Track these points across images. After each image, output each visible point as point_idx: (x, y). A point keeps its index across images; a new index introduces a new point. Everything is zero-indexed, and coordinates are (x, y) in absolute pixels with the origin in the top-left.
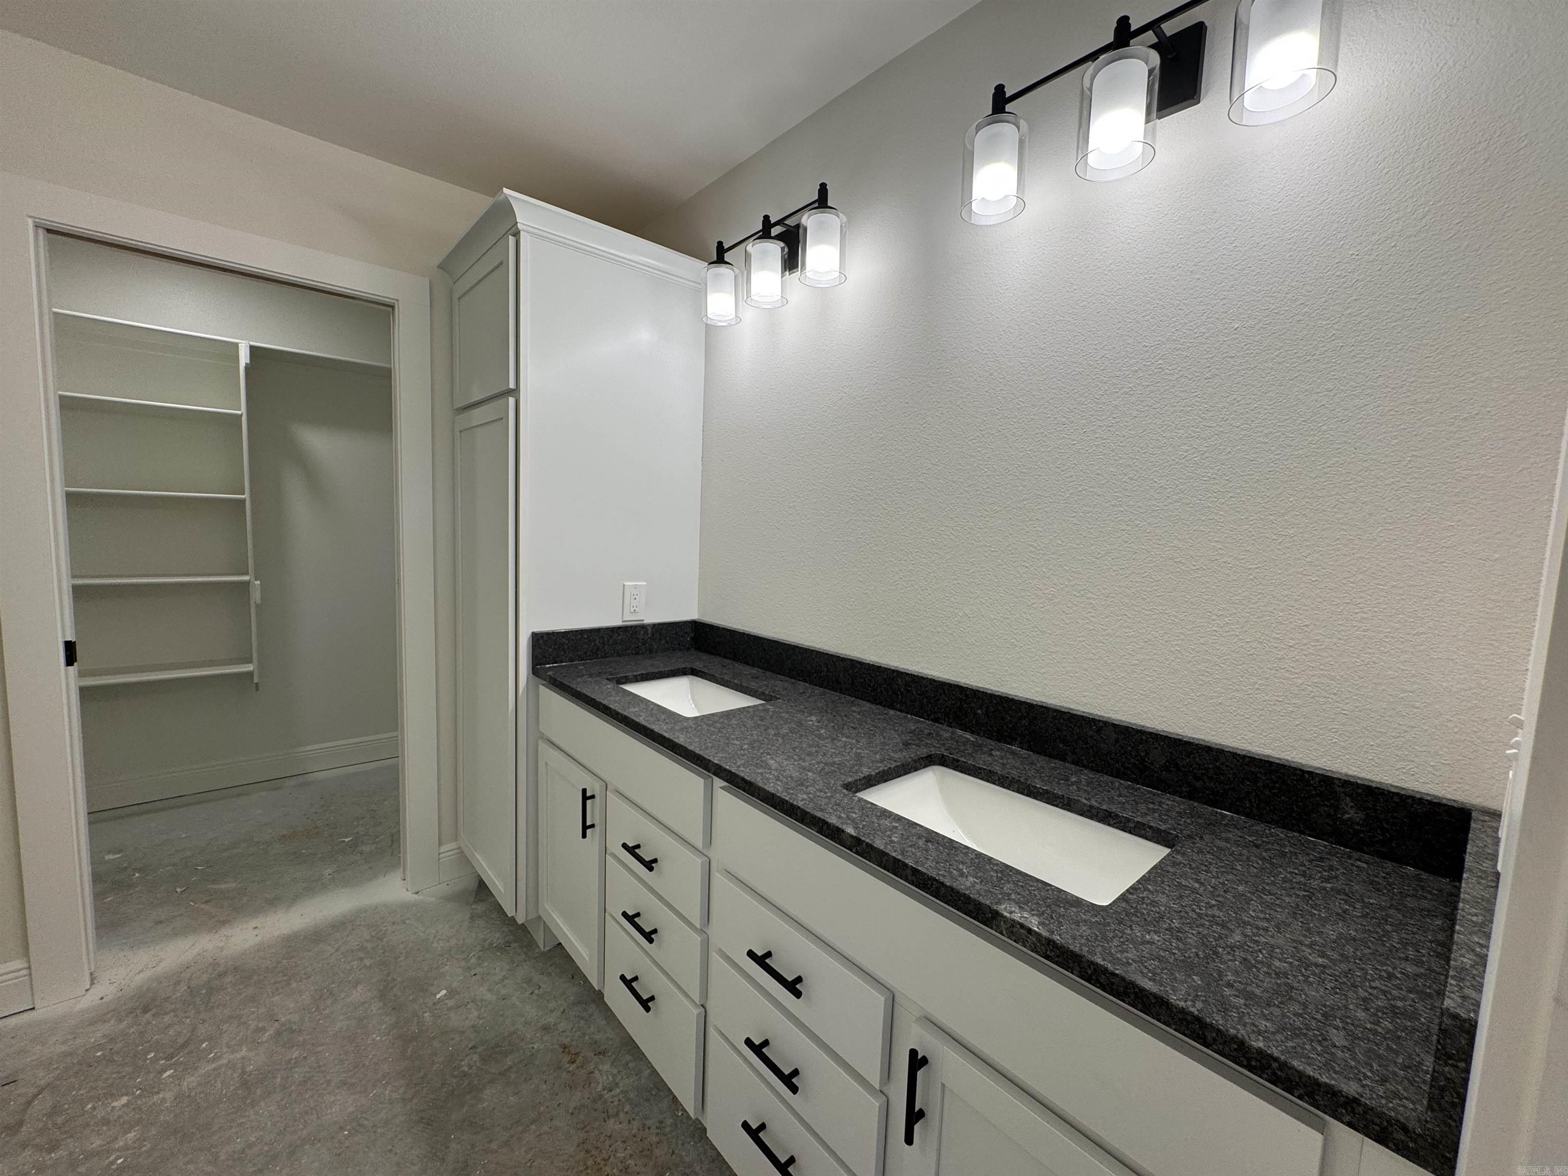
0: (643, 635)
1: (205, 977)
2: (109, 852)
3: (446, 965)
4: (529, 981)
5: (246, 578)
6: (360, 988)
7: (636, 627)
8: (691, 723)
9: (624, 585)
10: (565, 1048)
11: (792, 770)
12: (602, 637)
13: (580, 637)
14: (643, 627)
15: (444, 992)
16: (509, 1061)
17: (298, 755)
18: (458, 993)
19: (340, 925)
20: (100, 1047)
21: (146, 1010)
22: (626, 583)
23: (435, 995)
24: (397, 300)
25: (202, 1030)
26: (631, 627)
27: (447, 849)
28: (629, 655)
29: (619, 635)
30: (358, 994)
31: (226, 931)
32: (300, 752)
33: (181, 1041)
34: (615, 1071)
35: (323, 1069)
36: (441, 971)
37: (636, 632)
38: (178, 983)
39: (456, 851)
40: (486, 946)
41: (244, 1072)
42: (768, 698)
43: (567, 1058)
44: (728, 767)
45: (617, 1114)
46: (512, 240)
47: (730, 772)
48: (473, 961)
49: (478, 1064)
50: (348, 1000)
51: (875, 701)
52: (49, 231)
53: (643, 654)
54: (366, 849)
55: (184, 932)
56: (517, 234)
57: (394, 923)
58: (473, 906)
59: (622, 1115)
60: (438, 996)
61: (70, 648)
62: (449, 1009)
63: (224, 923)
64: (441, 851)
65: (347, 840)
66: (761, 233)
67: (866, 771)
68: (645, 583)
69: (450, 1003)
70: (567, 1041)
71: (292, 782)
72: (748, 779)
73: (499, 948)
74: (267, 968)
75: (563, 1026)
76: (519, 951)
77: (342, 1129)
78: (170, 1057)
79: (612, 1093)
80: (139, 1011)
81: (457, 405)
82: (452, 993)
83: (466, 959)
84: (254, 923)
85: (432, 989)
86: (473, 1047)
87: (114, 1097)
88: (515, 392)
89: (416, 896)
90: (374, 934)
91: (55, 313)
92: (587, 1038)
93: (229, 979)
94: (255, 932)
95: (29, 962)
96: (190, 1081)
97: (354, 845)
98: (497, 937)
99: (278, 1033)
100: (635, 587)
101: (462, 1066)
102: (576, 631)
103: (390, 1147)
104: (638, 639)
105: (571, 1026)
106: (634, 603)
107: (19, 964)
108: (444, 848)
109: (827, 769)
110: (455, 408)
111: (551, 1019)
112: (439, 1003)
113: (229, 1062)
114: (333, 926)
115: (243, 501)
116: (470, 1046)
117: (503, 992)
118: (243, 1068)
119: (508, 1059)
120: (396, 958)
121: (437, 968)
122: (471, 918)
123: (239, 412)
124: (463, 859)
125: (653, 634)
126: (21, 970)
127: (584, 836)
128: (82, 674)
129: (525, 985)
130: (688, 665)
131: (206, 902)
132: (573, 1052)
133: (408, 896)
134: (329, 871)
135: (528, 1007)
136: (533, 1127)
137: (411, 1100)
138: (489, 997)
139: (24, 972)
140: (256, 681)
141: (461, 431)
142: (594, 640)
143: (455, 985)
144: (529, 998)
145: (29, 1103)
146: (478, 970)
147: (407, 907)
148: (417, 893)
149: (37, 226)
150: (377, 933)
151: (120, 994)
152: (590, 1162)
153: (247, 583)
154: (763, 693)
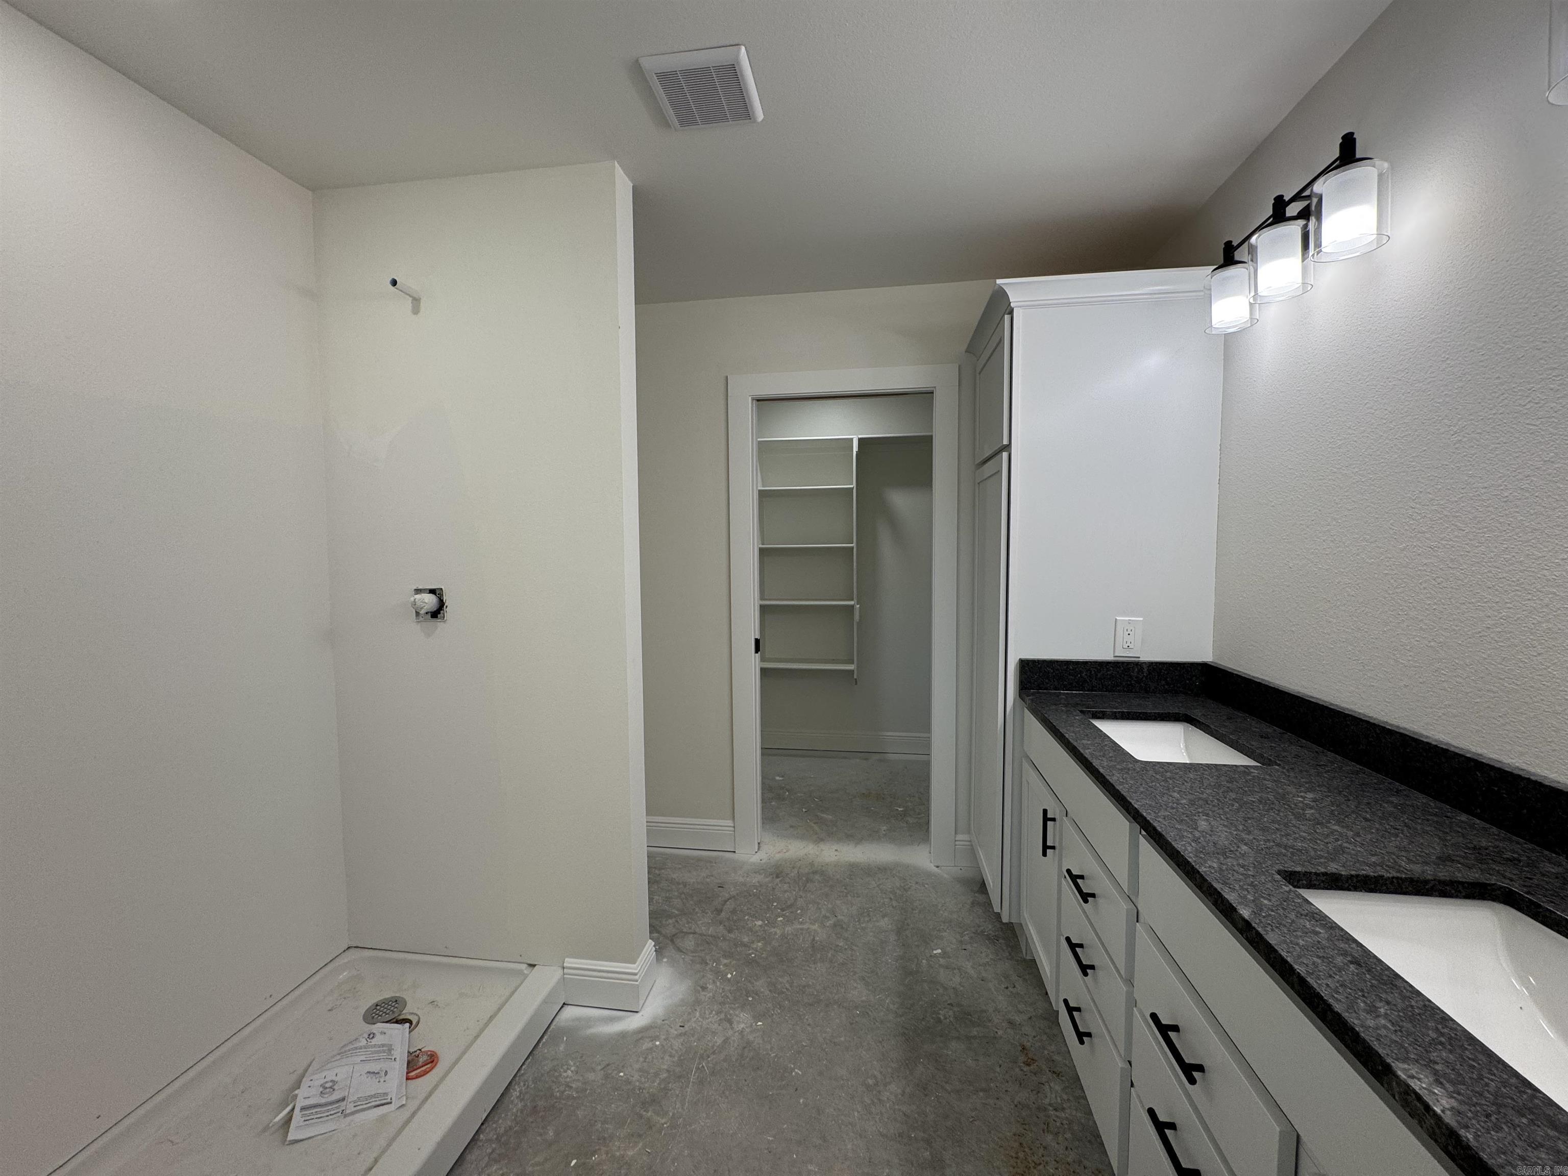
0: (1138, 673)
1: (807, 870)
2: (778, 776)
3: (945, 931)
4: (1007, 977)
5: (852, 603)
6: (886, 919)
7: (1128, 663)
8: (1137, 765)
9: (1116, 619)
10: (1023, 1049)
11: (1223, 837)
12: (1089, 670)
13: (1065, 667)
14: (1138, 665)
15: (939, 951)
16: (974, 1032)
17: (881, 737)
18: (949, 957)
19: (883, 870)
20: (755, 887)
21: (777, 877)
22: (1118, 618)
23: (933, 950)
24: (935, 387)
25: (800, 902)
26: (1123, 663)
27: (961, 839)
28: (1119, 691)
29: (1108, 670)
30: (884, 923)
31: (822, 846)
32: (880, 736)
33: (789, 903)
34: (1065, 1097)
35: (854, 962)
36: (941, 934)
37: (1129, 669)
38: (793, 868)
39: (968, 843)
40: (979, 931)
41: (814, 940)
42: (1265, 761)
43: (1022, 1058)
44: (1145, 814)
45: (1057, 1134)
46: (1007, 318)
47: (1145, 818)
48: (966, 938)
49: (952, 1019)
50: (878, 924)
51: (1438, 796)
52: (758, 400)
53: (1136, 692)
54: (911, 820)
55: (802, 837)
56: (1011, 312)
57: (917, 883)
58: (976, 895)
59: (1060, 1138)
60: (935, 952)
61: (757, 642)
62: (941, 966)
63: (822, 840)
64: (956, 839)
65: (900, 809)
66: (1271, 219)
67: (1333, 867)
68: (1142, 619)
69: (942, 961)
70: (1028, 1045)
71: (878, 756)
72: (1160, 830)
73: (988, 938)
74: (837, 880)
75: (1027, 1029)
76: (1005, 948)
77: (856, 1008)
78: (783, 910)
79: (1058, 1114)
80: (774, 876)
81: (977, 462)
82: (945, 954)
83: (962, 935)
84: (835, 847)
85: (932, 944)
86: (951, 1004)
87: (757, 919)
88: (1008, 448)
89: (936, 869)
90: (902, 885)
91: (759, 441)
92: (1046, 1052)
93: (817, 877)
94: (836, 853)
95: (734, 824)
96: (789, 929)
97: (905, 814)
98: (989, 928)
99: (835, 925)
100: (1129, 622)
101: (939, 1014)
102: (1062, 661)
103: (881, 1039)
104: (1131, 677)
105: (1034, 1034)
106: (1127, 638)
107: (730, 823)
108: (959, 837)
109: (1276, 850)
110: (976, 463)
111: (1018, 1019)
112: (934, 957)
113: (808, 928)
114: (879, 869)
115: (853, 548)
116: (949, 1002)
117: (984, 974)
118: (814, 937)
119: (975, 1029)
120: (913, 909)
121: (939, 930)
122: (973, 903)
123: (852, 486)
124: (972, 853)
125: (1150, 673)
126: (730, 826)
127: (1045, 854)
128: (763, 659)
129: (1003, 979)
130: (1182, 711)
131: (815, 823)
132: (1030, 1056)
133: (931, 867)
134: (885, 828)
135: (1000, 998)
136: (981, 1094)
137: (901, 1016)
138: (972, 972)
139: (732, 829)
140: (855, 677)
141: (979, 483)
142: (1081, 672)
143: (948, 949)
144: (1003, 991)
145: (726, 901)
146: (968, 947)
147: (929, 875)
148: (938, 867)
149: (753, 399)
150: (905, 886)
151: (768, 861)
152: (1021, 1155)
153: (853, 606)
154: (1262, 757)
